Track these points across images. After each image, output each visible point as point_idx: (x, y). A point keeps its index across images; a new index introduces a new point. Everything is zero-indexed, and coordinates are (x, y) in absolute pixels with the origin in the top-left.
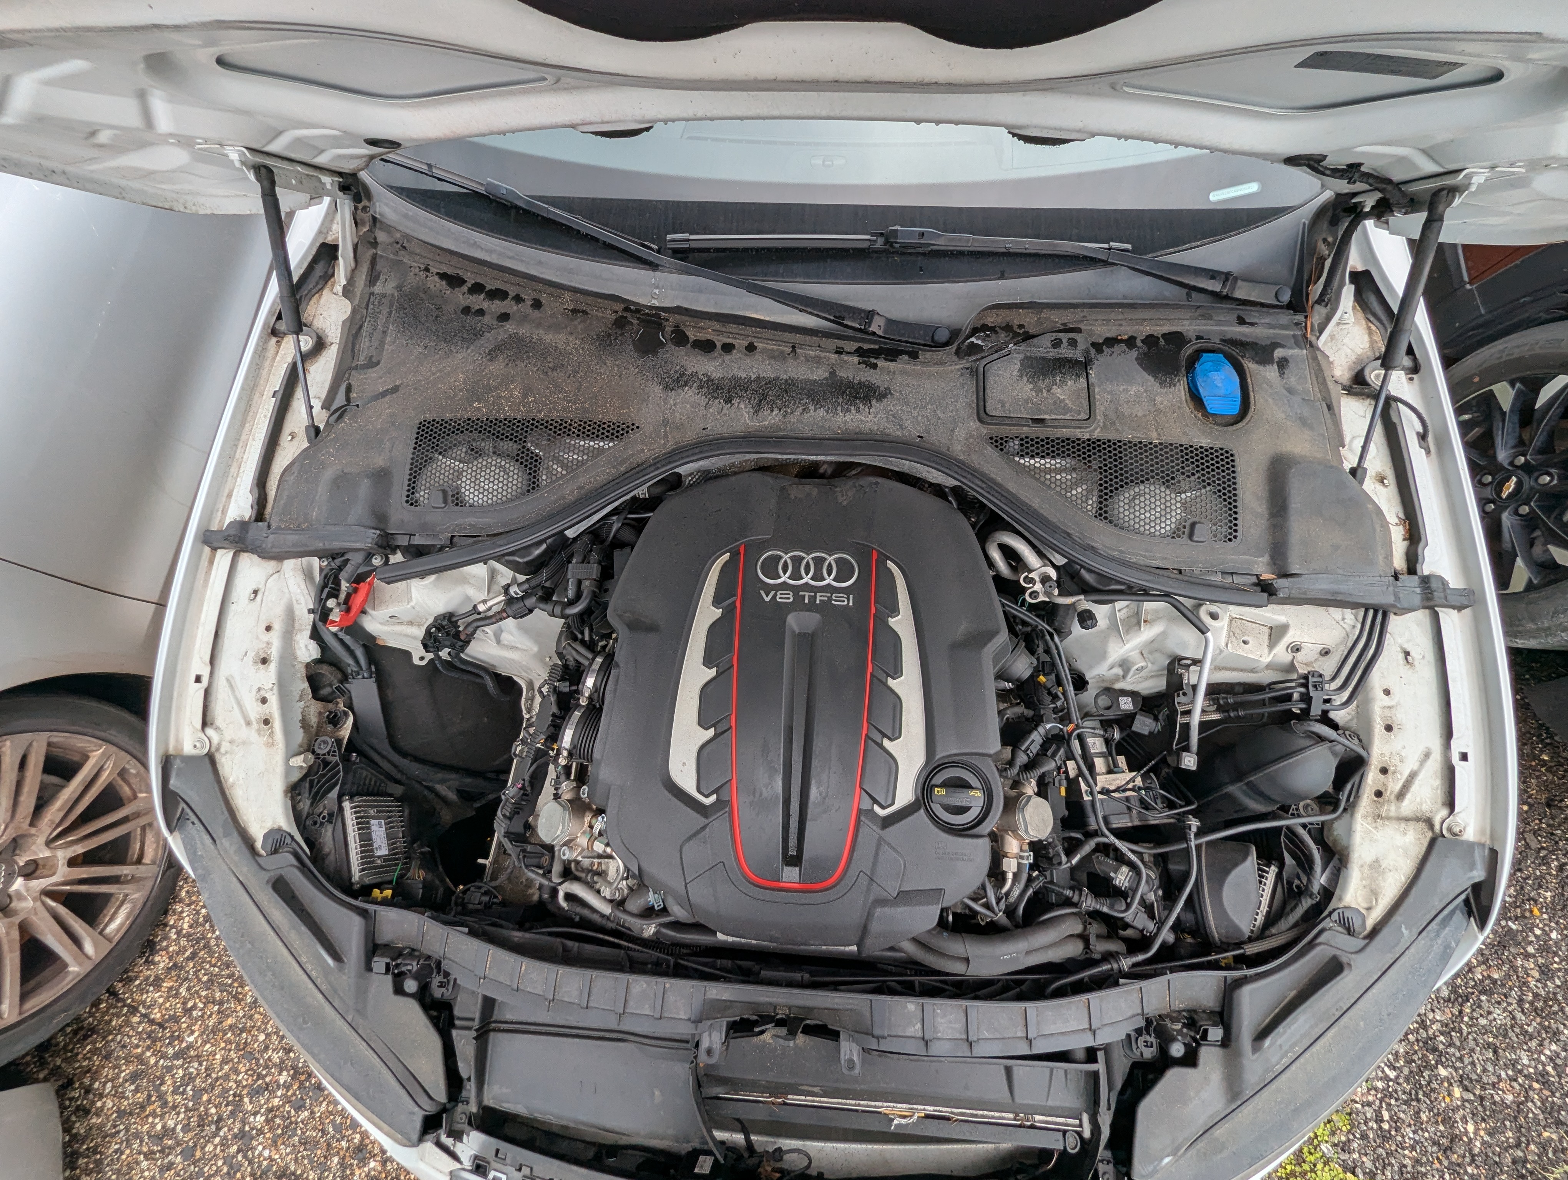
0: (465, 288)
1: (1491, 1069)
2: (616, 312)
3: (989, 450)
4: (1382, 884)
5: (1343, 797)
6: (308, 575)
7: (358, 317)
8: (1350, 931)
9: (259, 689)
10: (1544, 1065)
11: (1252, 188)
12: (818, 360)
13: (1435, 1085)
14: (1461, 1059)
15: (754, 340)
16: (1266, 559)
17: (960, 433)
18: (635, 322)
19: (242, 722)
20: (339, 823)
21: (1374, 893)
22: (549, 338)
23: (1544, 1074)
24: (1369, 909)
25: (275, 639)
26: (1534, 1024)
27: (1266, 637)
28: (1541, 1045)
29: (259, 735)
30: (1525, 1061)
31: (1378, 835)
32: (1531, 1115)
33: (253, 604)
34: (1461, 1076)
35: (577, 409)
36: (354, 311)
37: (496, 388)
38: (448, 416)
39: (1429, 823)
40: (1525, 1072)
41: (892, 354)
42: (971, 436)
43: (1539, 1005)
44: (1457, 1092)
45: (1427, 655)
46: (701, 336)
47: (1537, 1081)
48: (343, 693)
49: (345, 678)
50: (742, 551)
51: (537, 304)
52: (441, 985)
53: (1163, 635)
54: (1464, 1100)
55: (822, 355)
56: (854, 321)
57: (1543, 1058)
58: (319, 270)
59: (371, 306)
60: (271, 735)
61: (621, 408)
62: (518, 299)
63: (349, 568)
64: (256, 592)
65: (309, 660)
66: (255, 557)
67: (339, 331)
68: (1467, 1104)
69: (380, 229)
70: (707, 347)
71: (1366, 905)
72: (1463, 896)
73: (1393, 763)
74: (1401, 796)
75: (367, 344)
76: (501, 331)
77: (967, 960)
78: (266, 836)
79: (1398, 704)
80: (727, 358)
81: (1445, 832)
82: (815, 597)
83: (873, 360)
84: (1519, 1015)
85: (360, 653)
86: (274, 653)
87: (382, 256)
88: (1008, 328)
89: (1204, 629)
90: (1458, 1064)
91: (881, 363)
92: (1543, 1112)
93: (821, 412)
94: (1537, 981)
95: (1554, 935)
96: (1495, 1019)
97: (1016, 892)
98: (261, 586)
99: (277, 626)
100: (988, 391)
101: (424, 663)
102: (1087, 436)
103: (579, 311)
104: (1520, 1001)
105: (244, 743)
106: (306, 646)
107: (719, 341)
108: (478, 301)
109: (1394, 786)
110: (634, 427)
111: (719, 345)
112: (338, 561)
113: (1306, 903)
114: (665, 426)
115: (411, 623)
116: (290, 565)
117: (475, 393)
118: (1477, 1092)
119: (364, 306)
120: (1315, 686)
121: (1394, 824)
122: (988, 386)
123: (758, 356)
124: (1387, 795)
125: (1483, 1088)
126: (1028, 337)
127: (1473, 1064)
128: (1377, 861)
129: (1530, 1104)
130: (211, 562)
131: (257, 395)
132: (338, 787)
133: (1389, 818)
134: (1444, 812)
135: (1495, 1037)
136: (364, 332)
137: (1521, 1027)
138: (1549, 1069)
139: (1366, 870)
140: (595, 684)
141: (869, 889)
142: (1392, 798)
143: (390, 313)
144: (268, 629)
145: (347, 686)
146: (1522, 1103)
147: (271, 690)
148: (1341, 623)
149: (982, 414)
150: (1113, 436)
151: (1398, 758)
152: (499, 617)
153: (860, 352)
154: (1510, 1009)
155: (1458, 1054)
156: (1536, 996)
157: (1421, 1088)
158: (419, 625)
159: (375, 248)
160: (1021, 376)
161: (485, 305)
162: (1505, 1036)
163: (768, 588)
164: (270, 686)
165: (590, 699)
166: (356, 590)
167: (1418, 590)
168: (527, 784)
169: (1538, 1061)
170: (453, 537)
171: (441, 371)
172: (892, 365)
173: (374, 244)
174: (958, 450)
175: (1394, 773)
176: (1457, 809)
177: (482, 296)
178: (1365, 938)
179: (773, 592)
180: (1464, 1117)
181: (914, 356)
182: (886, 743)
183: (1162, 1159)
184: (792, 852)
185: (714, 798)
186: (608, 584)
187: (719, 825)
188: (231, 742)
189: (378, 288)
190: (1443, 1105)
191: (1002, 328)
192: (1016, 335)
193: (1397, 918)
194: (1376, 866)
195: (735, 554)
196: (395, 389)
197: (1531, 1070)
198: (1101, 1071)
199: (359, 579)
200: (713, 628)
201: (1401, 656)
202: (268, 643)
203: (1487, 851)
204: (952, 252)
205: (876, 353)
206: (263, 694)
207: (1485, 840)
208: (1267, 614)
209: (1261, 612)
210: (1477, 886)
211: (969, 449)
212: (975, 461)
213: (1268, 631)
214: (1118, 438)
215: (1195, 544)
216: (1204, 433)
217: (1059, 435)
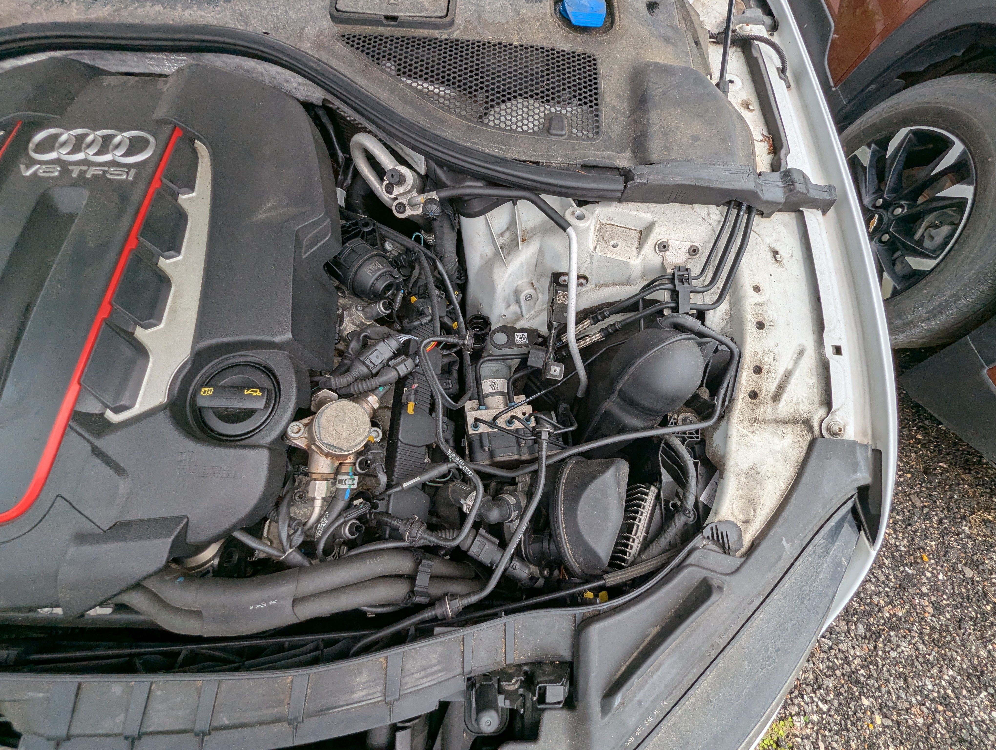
1: (903, 696)
3: (340, 47)
4: (760, 493)
5: (718, 402)
8: (725, 549)
10: (945, 689)
13: (860, 715)
14: (879, 689)
16: (628, 152)
17: (311, 31)
21: (752, 504)
23: (946, 697)
24: (746, 522)
26: (934, 653)
27: (636, 240)
28: (941, 671)
30: (930, 687)
31: (755, 440)
32: (939, 735)
34: (880, 705)
39: (807, 423)
40: (931, 696)
42: (322, 33)
43: (936, 636)
44: (878, 719)
45: (795, 254)
47: (941, 704)
54: (885, 727)
57: (943, 683)
68: (887, 730)
71: (743, 518)
72: (849, 505)
73: (767, 362)
74: (777, 397)
79: (769, 301)
81: (824, 432)
82: (88, 171)
84: (921, 646)
89: (564, 225)
90: (877, 694)
92: (948, 732)
94: (932, 616)
95: (941, 577)
96: (903, 652)
102: (446, 36)
104: (921, 634)
109: (769, 386)
113: (679, 522)
118: (895, 718)
120: (682, 281)
121: (772, 428)
124: (762, 395)
125: (899, 714)
127: (889, 692)
128: (754, 468)
129: (937, 726)
133: (766, 422)
134: (822, 412)
135: (904, 667)
137: (924, 657)
138: (949, 692)
139: (743, 480)
142: (768, 398)
146: (931, 725)
148: (707, 219)
149: (333, 10)
150: (473, 37)
151: (771, 356)
154: (913, 641)
155: (876, 685)
156: (932, 628)
157: (849, 718)
162: (912, 665)
163: (33, 163)
167: (780, 184)
169: (939, 685)
174: (306, 46)
175: (768, 371)
176: (834, 407)
178: (743, 556)
179: (36, 167)
180: (886, 742)
182: (137, 331)
190: (868, 732)
193: (777, 529)
194: (753, 473)
195: (8, 132)
197: (935, 695)
201: (770, 255)
203: (870, 453)
207: (867, 440)
208: (633, 213)
209: (627, 211)
210: (863, 491)
211: (319, 46)
212: (324, 56)
213: (636, 235)
214: (478, 38)
215: (554, 138)
216: (566, 39)
217: (415, 34)
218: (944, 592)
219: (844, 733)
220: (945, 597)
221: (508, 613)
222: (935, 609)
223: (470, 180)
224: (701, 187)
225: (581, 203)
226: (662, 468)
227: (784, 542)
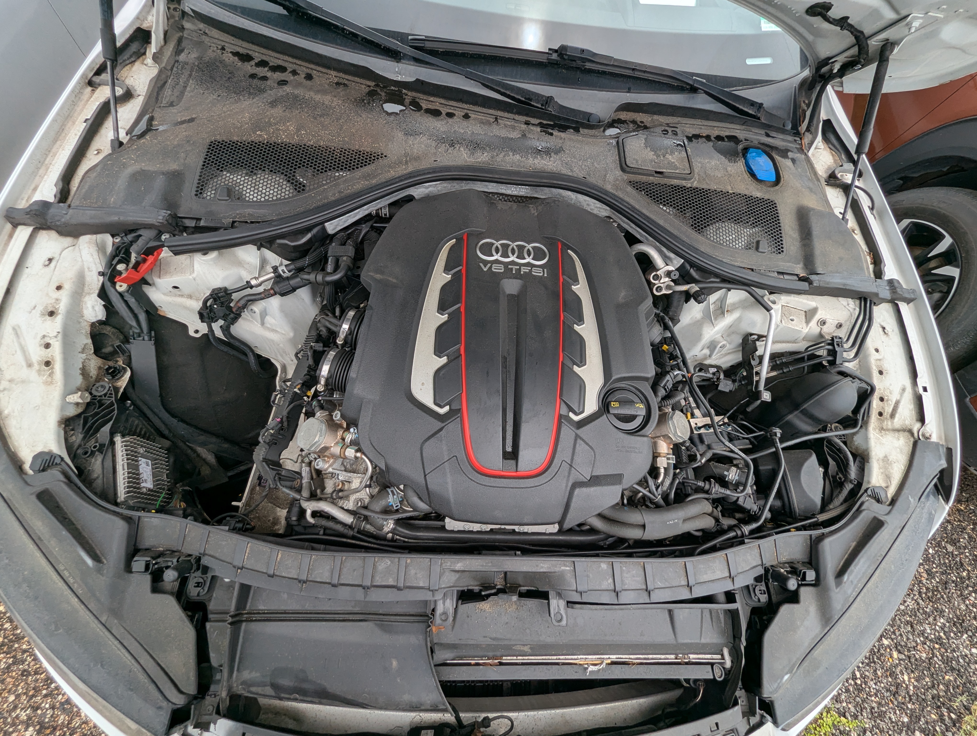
0: (253, 63)
1: (911, 637)
2: (369, 86)
3: (629, 189)
4: (892, 471)
5: (860, 417)
6: (101, 248)
7: (164, 76)
8: (880, 501)
9: (44, 336)
10: (939, 632)
11: (767, 61)
12: (513, 128)
13: (882, 651)
14: (894, 633)
15: (468, 112)
16: (801, 265)
17: (610, 177)
18: (383, 94)
19: (24, 364)
20: (110, 454)
21: (888, 477)
22: (318, 97)
23: (940, 638)
24: (887, 487)
25: (64, 297)
26: (929, 607)
27: (804, 317)
28: (935, 620)
29: (39, 375)
30: (929, 631)
31: (884, 440)
32: (937, 666)
33: (47, 269)
34: (896, 644)
35: (339, 141)
36: (160, 72)
37: (276, 124)
38: (235, 139)
39: (911, 432)
40: (930, 638)
41: (563, 128)
42: (617, 180)
43: (930, 594)
44: (895, 654)
45: (895, 329)
46: (430, 107)
47: (937, 643)
48: (123, 352)
49: (126, 340)
50: (465, 238)
51: (309, 77)
52: (198, 585)
53: (739, 319)
54: (900, 660)
55: (516, 125)
56: (537, 103)
57: (937, 628)
58: (134, 47)
59: (175, 69)
60: (51, 375)
61: (373, 143)
62: (294, 73)
63: (140, 242)
64: (50, 260)
65: (94, 320)
66: (53, 234)
67: (146, 88)
68: (902, 662)
69: (188, 21)
70: (436, 113)
71: (885, 484)
72: (934, 482)
73: (886, 394)
74: (893, 415)
75: (170, 93)
76: (280, 90)
77: (644, 526)
78: (35, 458)
79: (884, 357)
80: (450, 120)
81: (921, 437)
82: (520, 269)
83: (550, 131)
84: (921, 602)
85: (142, 317)
86: (62, 308)
87: (187, 38)
88: (634, 122)
89: (769, 308)
90: (893, 636)
91: (555, 133)
92: (943, 663)
93: (518, 157)
94: (927, 579)
95: (931, 551)
96: (908, 605)
97: (667, 483)
98: (56, 256)
99: (67, 286)
100: (626, 153)
101: (198, 336)
102: (689, 185)
103: (341, 84)
104: (920, 593)
105: (23, 382)
106: (93, 307)
107: (444, 110)
108: (262, 71)
109: (888, 410)
110: (382, 156)
111: (444, 113)
112: (130, 237)
113: (849, 487)
114: (406, 157)
115: (190, 297)
116: (86, 240)
117: (257, 126)
118: (906, 653)
119: (169, 68)
120: (838, 345)
121: (892, 434)
122: (626, 150)
123: (471, 121)
124: (885, 414)
125: (909, 651)
126: (646, 128)
127: (901, 635)
128: (886, 457)
129: (935, 659)
130: (11, 236)
131: (70, 123)
132: (111, 422)
133: (888, 430)
134: (918, 425)
135: (910, 616)
136: (168, 85)
137: (923, 609)
138: (942, 634)
139: (881, 463)
140: (349, 328)
141: (569, 473)
142: (888, 416)
143: (190, 75)
144: (59, 288)
145: (127, 346)
146: (931, 658)
147: (56, 337)
148: (848, 307)
149: (624, 167)
150: (705, 187)
151: (888, 391)
152: (267, 295)
153: (541, 125)
154: (915, 598)
155: (892, 630)
156: (927, 589)
157: (875, 654)
158: (197, 300)
159: (182, 32)
160: (646, 147)
161: (269, 74)
162: (915, 615)
163: (486, 263)
164: (55, 334)
165: (345, 339)
166: (145, 261)
167: (887, 288)
168: (285, 419)
169: (935, 629)
170: (234, 222)
171: (231, 111)
172: (563, 135)
173: (183, 29)
174: (609, 187)
175: (887, 400)
176: (927, 422)
177: (266, 69)
178: (889, 505)
179: (489, 265)
180: (901, 671)
181: (577, 130)
182: (576, 368)
183: (783, 677)
184: (509, 449)
185: (447, 408)
186: (360, 263)
187: (453, 426)
188: (11, 381)
189: (182, 57)
190: (889, 664)
191: (631, 122)
192: (639, 126)
193: (905, 491)
194: (886, 459)
195: (459, 240)
196: (192, 120)
197: (933, 636)
198: (739, 609)
199: (149, 252)
200: (444, 289)
201: (881, 329)
202: (57, 300)
203: (946, 450)
204: (598, 70)
205: (553, 127)
206: (47, 340)
207: (943, 442)
208: (805, 301)
209: (801, 300)
210: (942, 472)
211: (617, 188)
212: (620, 194)
213: (804, 313)
214: (708, 187)
215: (760, 254)
216: (758, 189)
217: (672, 183)
218: (933, 562)
219: (872, 665)
220: (934, 566)
221: (777, 533)
222: (928, 574)
223: (714, 278)
224: (849, 290)
225: (771, 293)
226: (828, 457)
227: (910, 498)
